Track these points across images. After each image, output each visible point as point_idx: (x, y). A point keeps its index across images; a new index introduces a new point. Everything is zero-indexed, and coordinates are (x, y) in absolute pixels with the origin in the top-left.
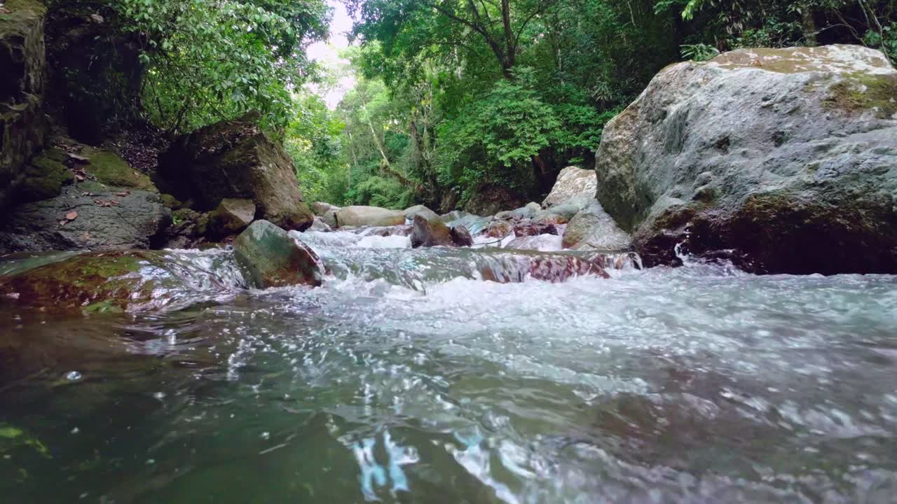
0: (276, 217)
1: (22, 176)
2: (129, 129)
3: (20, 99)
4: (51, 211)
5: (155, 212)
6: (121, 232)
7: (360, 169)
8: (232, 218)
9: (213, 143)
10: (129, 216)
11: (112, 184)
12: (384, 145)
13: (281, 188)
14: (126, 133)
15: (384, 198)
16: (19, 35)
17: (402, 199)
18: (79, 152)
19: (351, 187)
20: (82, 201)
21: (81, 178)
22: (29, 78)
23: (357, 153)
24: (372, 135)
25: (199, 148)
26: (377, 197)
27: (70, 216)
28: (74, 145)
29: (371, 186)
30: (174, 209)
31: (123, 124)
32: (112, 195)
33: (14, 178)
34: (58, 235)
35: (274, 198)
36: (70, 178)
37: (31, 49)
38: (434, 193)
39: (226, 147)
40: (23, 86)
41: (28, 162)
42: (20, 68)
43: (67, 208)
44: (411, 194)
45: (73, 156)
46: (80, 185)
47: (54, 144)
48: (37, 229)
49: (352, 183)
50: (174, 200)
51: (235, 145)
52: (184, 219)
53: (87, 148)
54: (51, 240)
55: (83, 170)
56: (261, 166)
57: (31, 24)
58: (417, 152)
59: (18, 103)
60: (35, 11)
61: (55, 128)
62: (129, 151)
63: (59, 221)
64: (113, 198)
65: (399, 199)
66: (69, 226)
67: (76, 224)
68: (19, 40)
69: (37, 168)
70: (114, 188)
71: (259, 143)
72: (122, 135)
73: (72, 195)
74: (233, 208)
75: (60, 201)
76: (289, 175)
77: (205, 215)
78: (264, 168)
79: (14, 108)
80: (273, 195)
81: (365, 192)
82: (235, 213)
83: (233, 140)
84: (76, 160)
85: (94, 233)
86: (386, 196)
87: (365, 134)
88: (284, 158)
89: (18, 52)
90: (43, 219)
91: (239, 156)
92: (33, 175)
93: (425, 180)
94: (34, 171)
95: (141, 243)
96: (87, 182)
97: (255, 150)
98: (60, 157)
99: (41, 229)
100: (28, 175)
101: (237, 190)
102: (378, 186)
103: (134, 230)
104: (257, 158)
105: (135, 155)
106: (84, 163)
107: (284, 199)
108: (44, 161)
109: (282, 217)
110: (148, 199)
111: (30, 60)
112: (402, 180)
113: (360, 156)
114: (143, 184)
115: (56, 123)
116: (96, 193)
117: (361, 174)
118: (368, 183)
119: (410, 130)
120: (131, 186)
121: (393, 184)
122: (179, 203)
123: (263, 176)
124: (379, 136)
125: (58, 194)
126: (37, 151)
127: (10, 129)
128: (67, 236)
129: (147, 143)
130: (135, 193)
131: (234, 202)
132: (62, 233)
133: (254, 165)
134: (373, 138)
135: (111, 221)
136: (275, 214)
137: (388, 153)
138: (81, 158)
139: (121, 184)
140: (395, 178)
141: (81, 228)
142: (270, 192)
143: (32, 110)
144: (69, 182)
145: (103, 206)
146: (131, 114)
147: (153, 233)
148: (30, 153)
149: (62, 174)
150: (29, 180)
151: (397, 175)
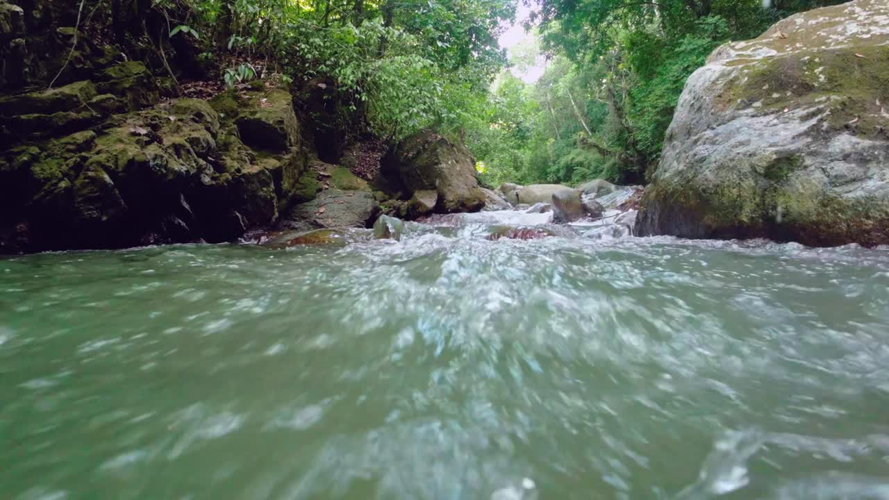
0: (452, 201)
1: (295, 190)
2: (360, 141)
3: (288, 151)
4: (311, 208)
5: (369, 205)
6: (348, 218)
7: (562, 143)
8: (420, 204)
9: (412, 149)
10: (353, 209)
11: (344, 189)
12: (585, 115)
13: (457, 179)
14: (359, 144)
15: (586, 170)
16: (280, 119)
17: (605, 170)
18: (325, 170)
19: (554, 162)
20: (327, 201)
21: (327, 187)
22: (290, 139)
23: (559, 128)
24: (572, 107)
25: (403, 154)
26: (580, 170)
27: (322, 210)
28: (322, 165)
29: (573, 159)
30: (381, 202)
31: (355, 138)
32: (345, 197)
33: (290, 191)
34: (315, 221)
35: (450, 187)
36: (321, 187)
37: (289, 124)
38: (638, 161)
39: (419, 153)
40: (288, 144)
41: (297, 181)
42: (285, 136)
43: (320, 206)
44: (614, 164)
45: (322, 173)
46: (326, 191)
47: (310, 167)
48: (304, 218)
49: (555, 158)
50: (384, 195)
51: (425, 149)
52: (390, 207)
53: (329, 166)
54: (312, 224)
55: (328, 182)
56: (441, 164)
57: (285, 111)
58: (617, 120)
59: (287, 154)
60: (285, 100)
61: (310, 155)
62: (362, 158)
63: (315, 213)
64: (345, 198)
65: (601, 171)
66: (320, 216)
67: (324, 215)
68: (281, 122)
69: (300, 184)
70: (346, 191)
71: (441, 146)
72: (356, 146)
73: (322, 198)
74: (422, 198)
75: (316, 202)
76: (466, 166)
77: (406, 203)
78: (444, 165)
79: (286, 157)
80: (449, 185)
81: (568, 165)
82: (422, 201)
83: (423, 146)
84: (324, 176)
85: (334, 219)
86: (588, 168)
87: (565, 107)
88: (463, 154)
89: (282, 129)
90: (307, 212)
91: (427, 158)
92: (301, 189)
93: (627, 149)
94: (300, 186)
95: (360, 224)
96: (330, 189)
97: (437, 152)
98: (314, 176)
99: (306, 218)
100: (297, 189)
101: (427, 184)
102: (580, 159)
103: (356, 217)
104: (438, 159)
105: (365, 160)
106: (328, 177)
107: (459, 187)
108: (305, 179)
109: (456, 201)
110: (365, 197)
111: (289, 130)
112: (602, 152)
113: (562, 130)
114: (362, 187)
115: (310, 152)
116: (336, 195)
117: (563, 147)
118: (570, 157)
119: (608, 98)
120: (355, 189)
121: (593, 156)
122: (387, 197)
123: (442, 172)
124: (580, 107)
125: (314, 198)
126: (301, 174)
127: (285, 169)
128: (320, 221)
129: (373, 150)
130: (359, 193)
131: (423, 193)
132: (317, 220)
133: (436, 164)
134: (573, 111)
135: (343, 212)
136: (451, 200)
137: (590, 123)
138: (326, 174)
139: (349, 188)
140: (595, 150)
141: (328, 217)
142: (448, 183)
143: (295, 155)
144: (320, 190)
145: (339, 204)
146: (361, 129)
147: (368, 218)
148: (297, 176)
149: (316, 185)
150: (298, 192)
151: (596, 146)
